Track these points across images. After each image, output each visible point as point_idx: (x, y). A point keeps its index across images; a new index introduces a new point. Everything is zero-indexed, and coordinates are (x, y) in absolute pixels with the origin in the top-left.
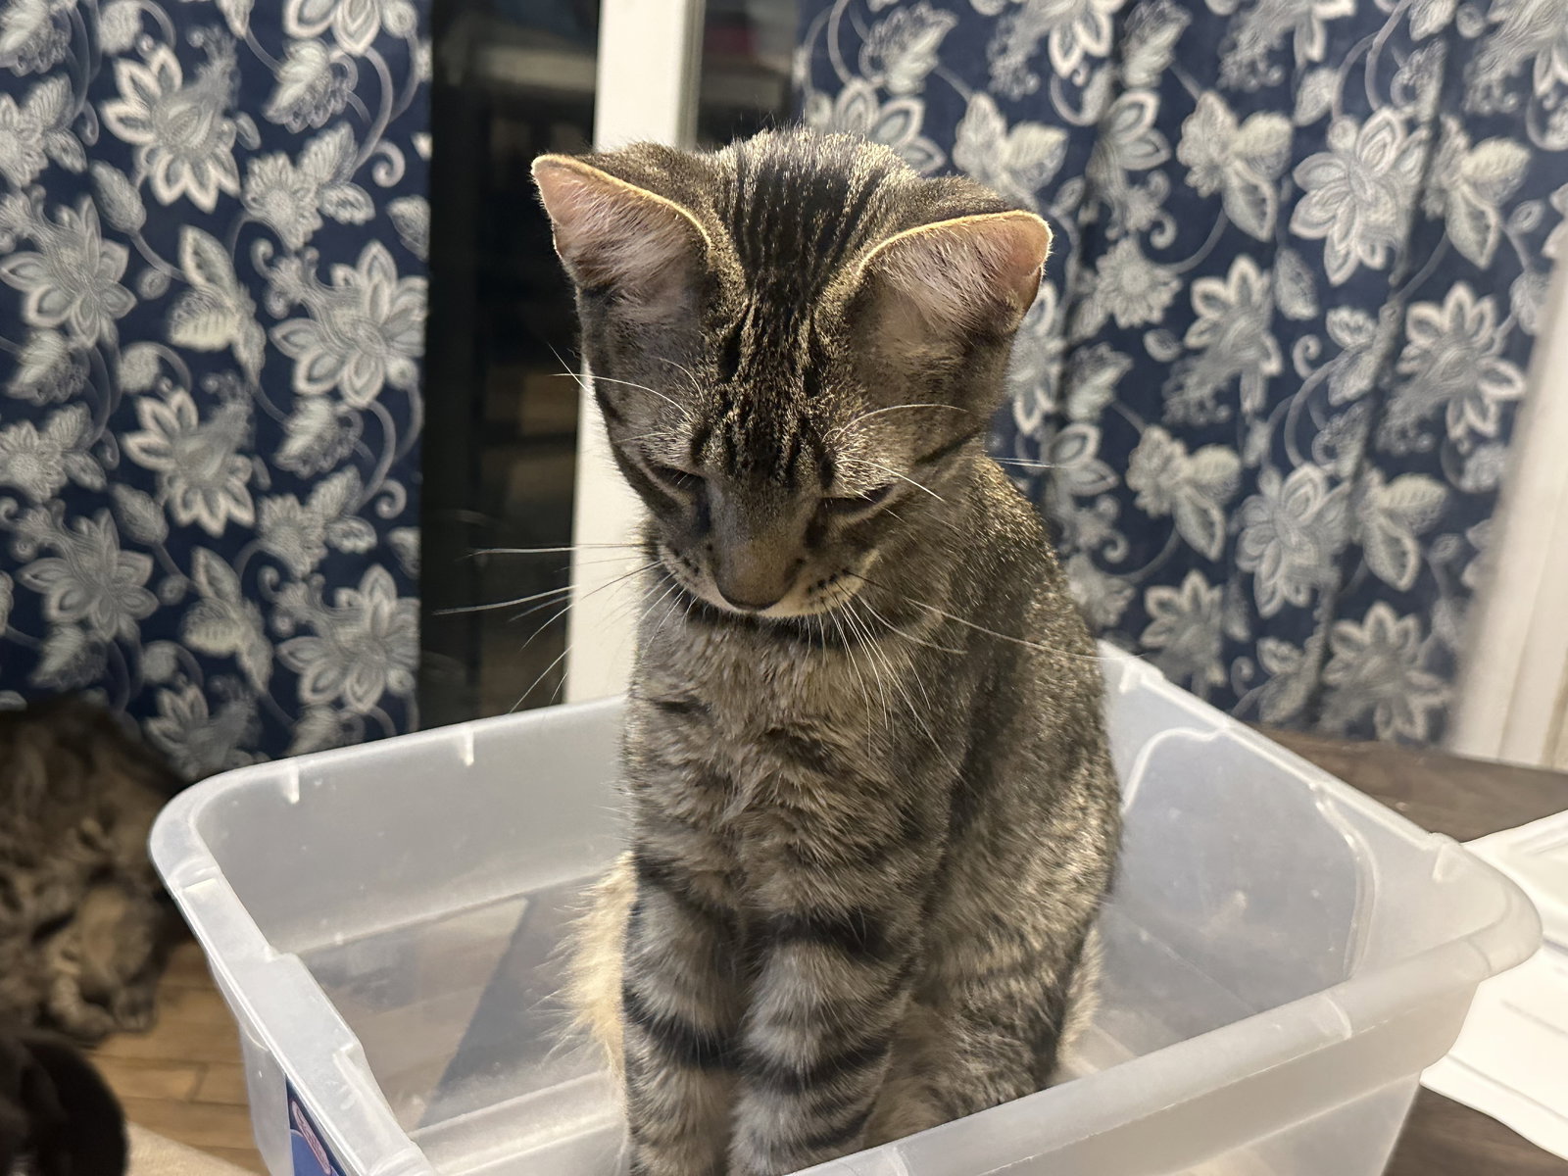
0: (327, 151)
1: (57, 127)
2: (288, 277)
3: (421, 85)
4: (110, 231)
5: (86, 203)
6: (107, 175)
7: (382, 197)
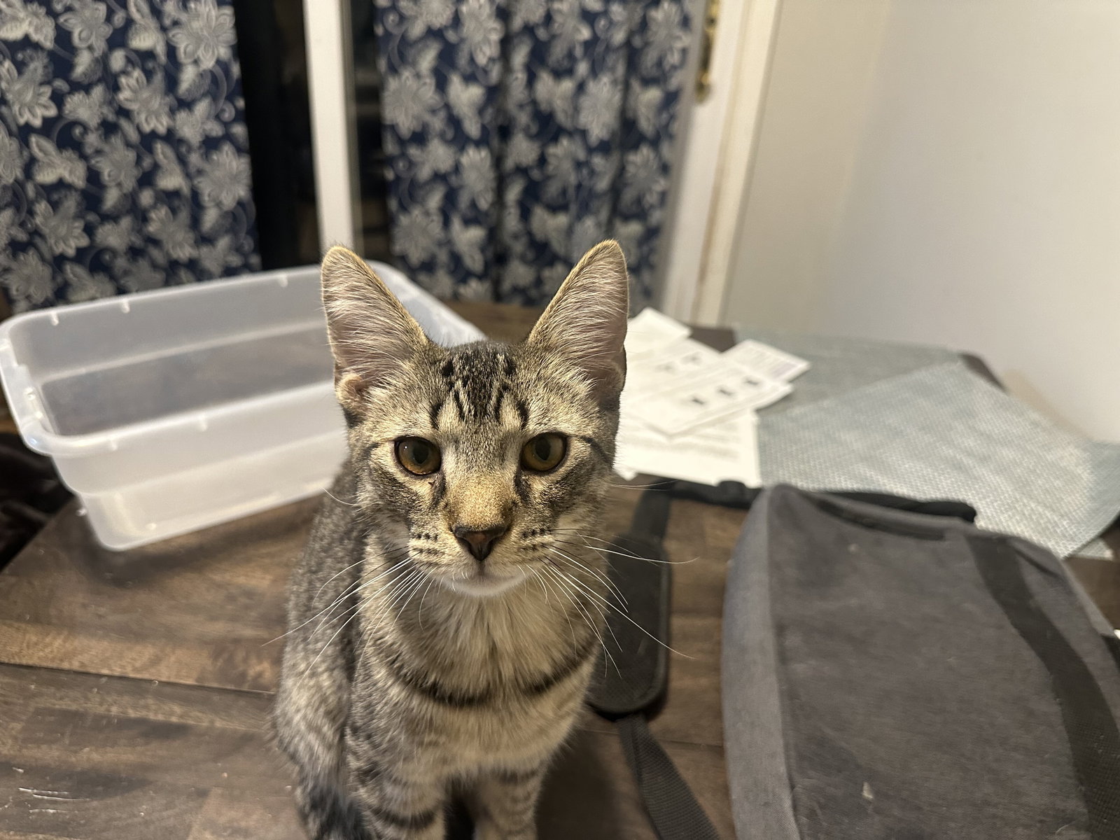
0: (202, 107)
1: (104, 103)
2: (195, 159)
3: (237, 81)
4: (128, 145)
5: (120, 134)
6: (124, 123)
7: (226, 125)
